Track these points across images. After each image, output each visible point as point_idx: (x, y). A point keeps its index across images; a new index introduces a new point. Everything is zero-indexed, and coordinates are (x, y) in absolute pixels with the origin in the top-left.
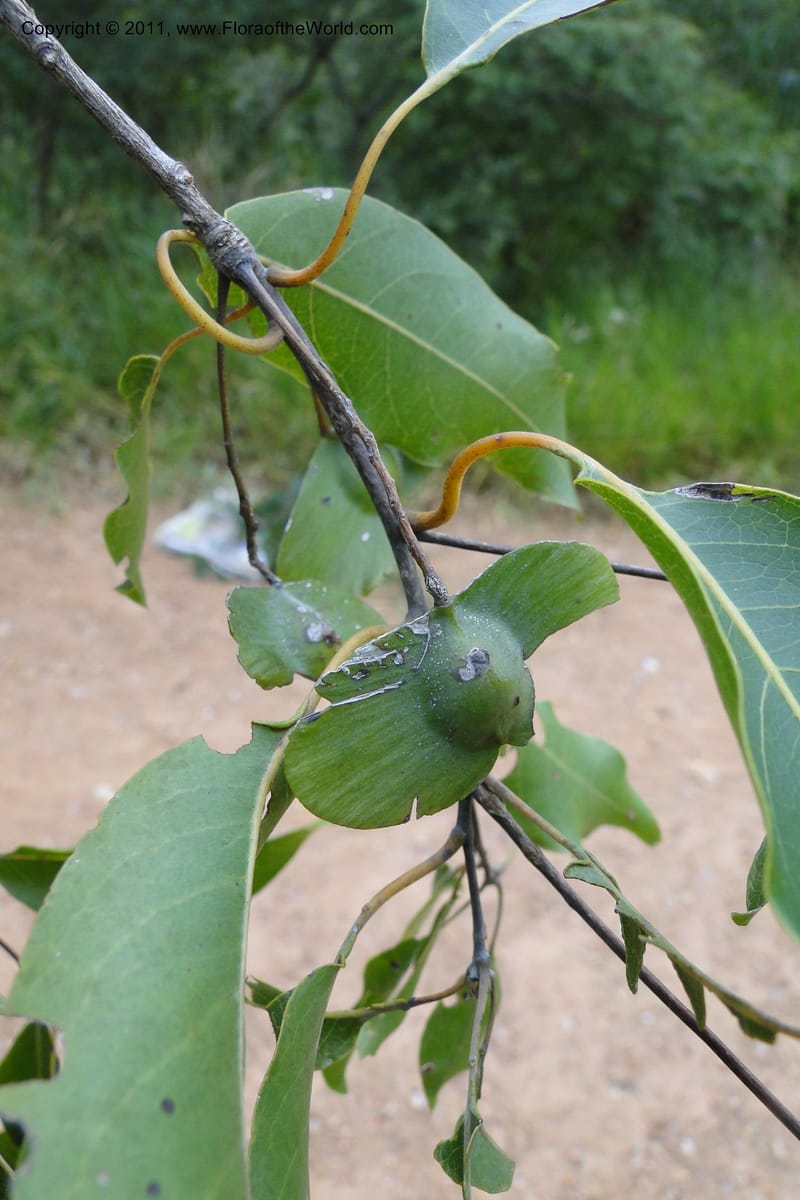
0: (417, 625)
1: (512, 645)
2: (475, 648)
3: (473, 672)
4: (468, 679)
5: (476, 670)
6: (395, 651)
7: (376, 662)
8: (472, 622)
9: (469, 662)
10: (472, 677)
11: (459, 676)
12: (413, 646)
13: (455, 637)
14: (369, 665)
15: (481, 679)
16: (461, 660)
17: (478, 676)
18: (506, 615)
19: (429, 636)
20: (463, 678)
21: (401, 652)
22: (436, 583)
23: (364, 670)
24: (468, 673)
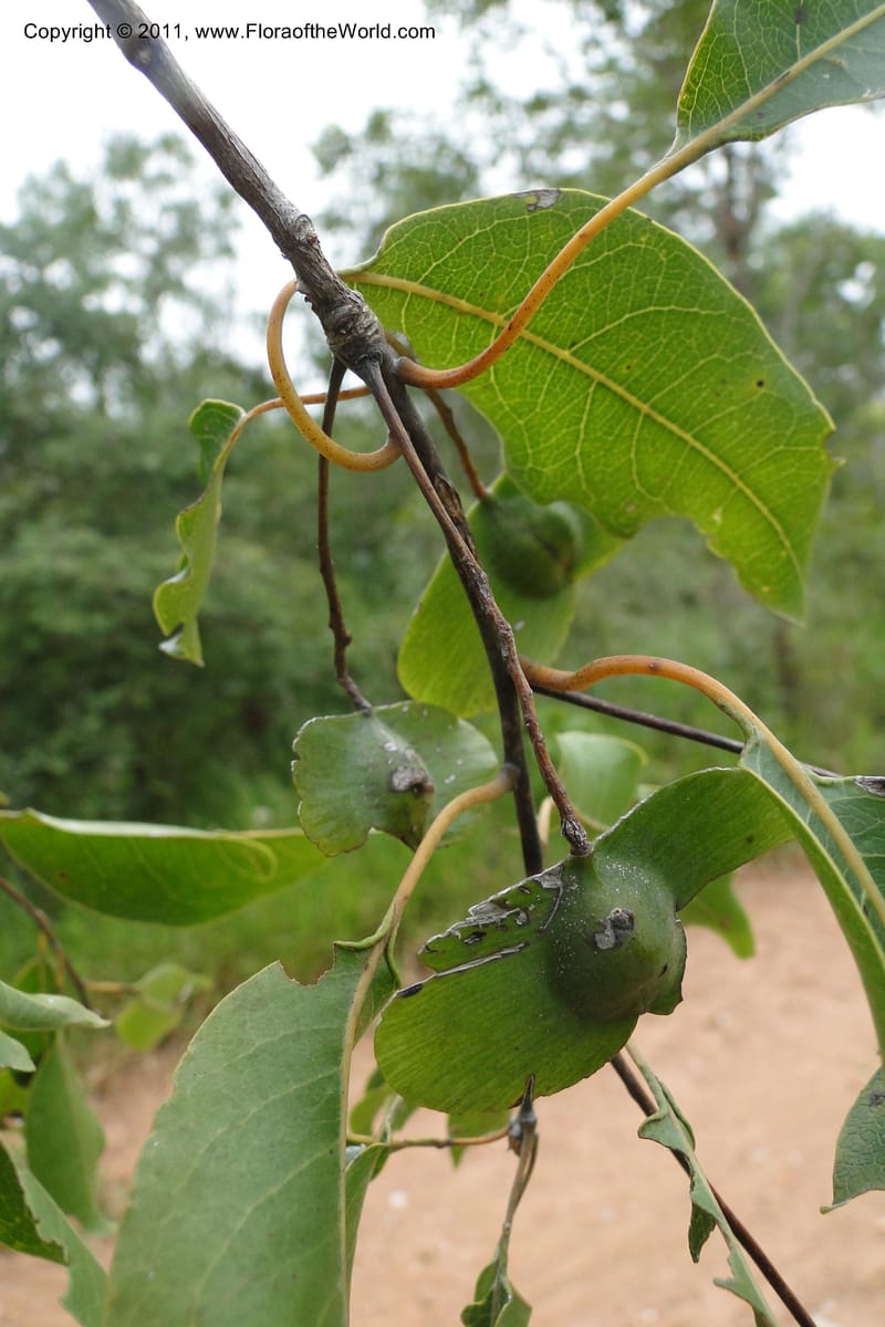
0: (547, 877)
1: (663, 897)
2: (618, 910)
3: (612, 940)
4: (605, 947)
5: (616, 938)
6: (518, 909)
7: (494, 923)
8: (616, 872)
9: (609, 926)
10: (611, 946)
11: (596, 943)
12: (540, 902)
13: (594, 894)
14: (485, 926)
15: (623, 948)
16: (599, 923)
17: (618, 944)
18: (658, 860)
19: (562, 890)
20: (600, 945)
21: (525, 910)
22: (575, 829)
23: (478, 934)
24: (606, 940)
